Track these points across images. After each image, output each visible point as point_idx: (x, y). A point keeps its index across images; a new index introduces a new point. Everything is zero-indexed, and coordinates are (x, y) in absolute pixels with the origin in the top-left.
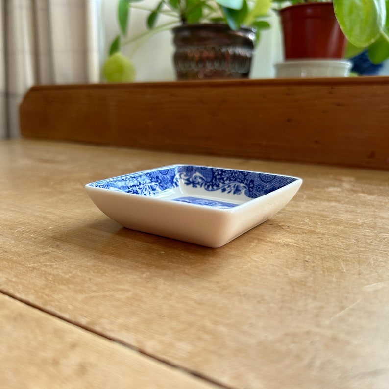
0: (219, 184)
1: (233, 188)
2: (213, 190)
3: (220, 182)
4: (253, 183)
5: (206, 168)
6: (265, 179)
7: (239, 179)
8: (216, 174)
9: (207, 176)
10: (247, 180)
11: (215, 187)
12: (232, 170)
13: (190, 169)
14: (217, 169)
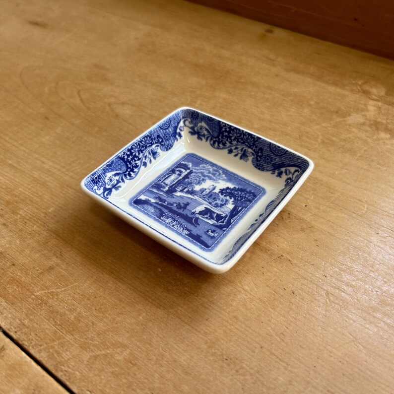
0: (226, 143)
1: (240, 152)
2: (218, 148)
4: (262, 152)
5: (214, 119)
6: (275, 151)
7: (248, 142)
8: (224, 129)
9: (214, 129)
10: (256, 147)
11: (221, 145)
12: (241, 129)
13: (195, 115)
14: (226, 124)
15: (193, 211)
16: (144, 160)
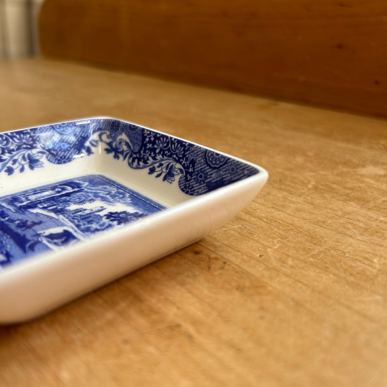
0: (148, 159)
1: (164, 170)
2: (137, 168)
3: (150, 155)
4: (193, 166)
5: (137, 128)
6: (212, 162)
8: (147, 140)
9: (135, 142)
10: (187, 159)
11: (141, 163)
12: (170, 136)
13: (115, 126)
14: (150, 131)
15: (39, 232)
16: (10, 164)
